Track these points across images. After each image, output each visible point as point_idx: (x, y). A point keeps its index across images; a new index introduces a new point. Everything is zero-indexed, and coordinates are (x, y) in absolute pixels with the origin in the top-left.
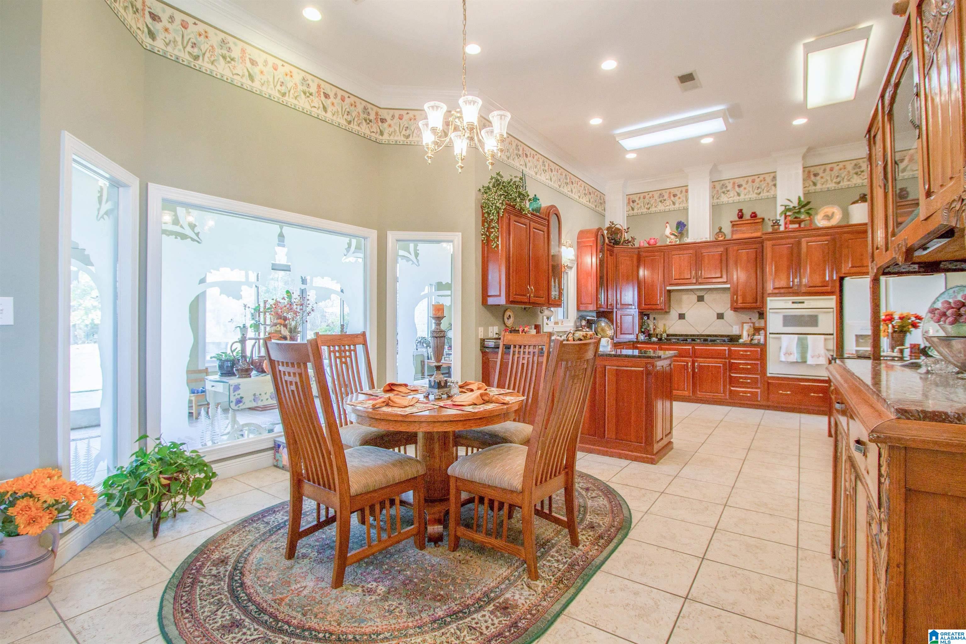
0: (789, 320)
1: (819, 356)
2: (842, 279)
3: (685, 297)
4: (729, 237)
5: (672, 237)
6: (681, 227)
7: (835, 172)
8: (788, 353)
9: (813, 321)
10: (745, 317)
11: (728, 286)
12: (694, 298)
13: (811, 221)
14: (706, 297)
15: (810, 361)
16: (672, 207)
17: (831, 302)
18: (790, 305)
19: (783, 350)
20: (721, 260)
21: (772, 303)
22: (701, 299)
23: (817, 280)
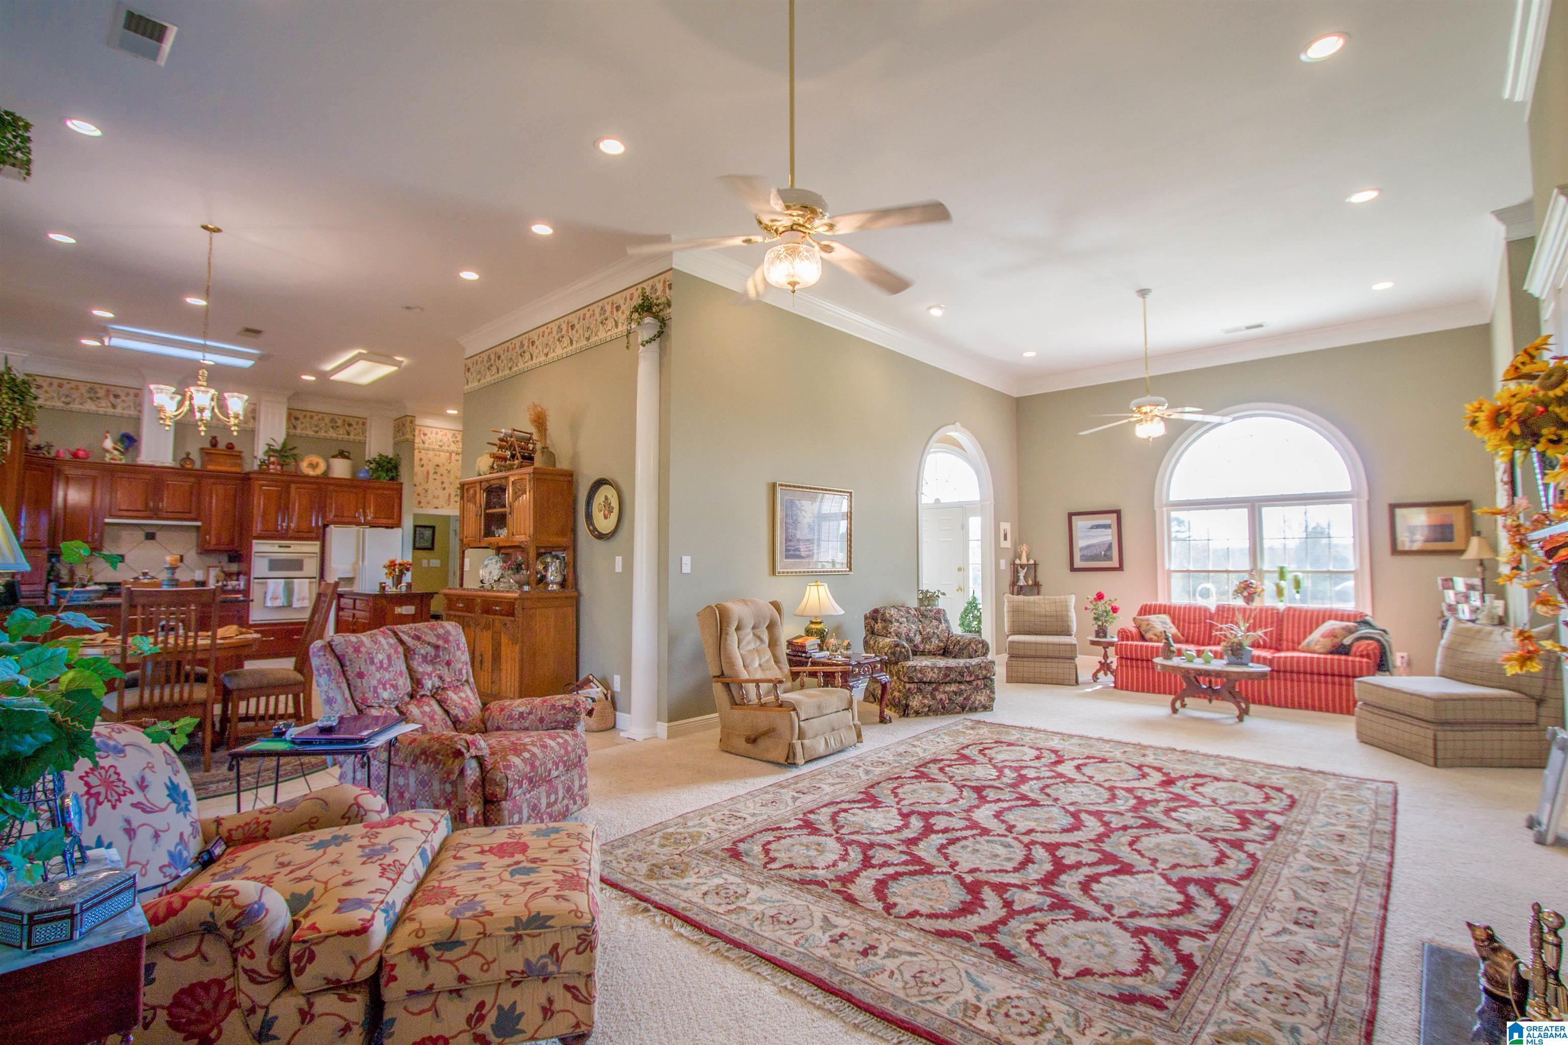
0: (275, 565)
1: (304, 599)
2: (325, 526)
3: (125, 533)
4: (198, 465)
5: (116, 452)
6: (129, 441)
7: (315, 421)
8: (275, 598)
9: (297, 565)
10: (211, 560)
11: (199, 524)
12: (141, 535)
13: (297, 466)
14: (159, 535)
15: (296, 604)
16: (110, 411)
17: (314, 547)
18: (276, 549)
19: (269, 596)
20: (191, 493)
21: (258, 546)
22: (151, 536)
23: (304, 527)
